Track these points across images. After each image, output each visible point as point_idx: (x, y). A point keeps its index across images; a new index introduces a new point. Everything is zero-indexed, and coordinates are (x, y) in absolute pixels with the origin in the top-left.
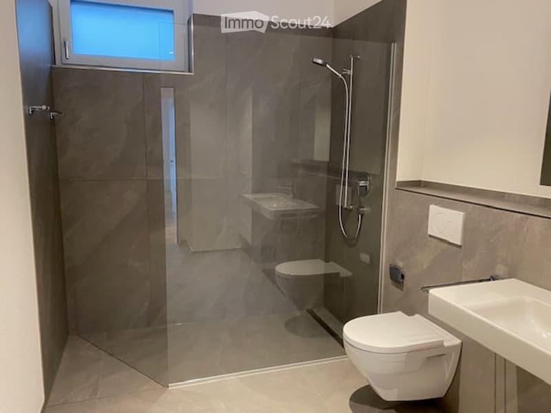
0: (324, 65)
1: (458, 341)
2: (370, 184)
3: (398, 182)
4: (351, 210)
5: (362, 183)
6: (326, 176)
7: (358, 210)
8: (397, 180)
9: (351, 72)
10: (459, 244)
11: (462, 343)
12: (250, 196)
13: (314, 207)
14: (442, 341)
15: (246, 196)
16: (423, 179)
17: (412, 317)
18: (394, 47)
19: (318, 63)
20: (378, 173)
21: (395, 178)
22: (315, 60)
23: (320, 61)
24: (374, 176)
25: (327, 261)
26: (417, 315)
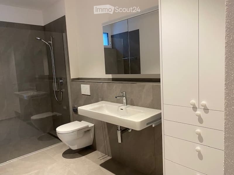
0: (40, 40)
1: (93, 125)
2: (63, 81)
3: (72, 79)
4: (58, 91)
5: (61, 81)
6: (48, 80)
7: (60, 90)
8: (71, 78)
9: (51, 42)
10: (89, 94)
11: (94, 125)
12: (18, 93)
13: (44, 93)
14: (88, 125)
15: (15, 93)
16: (80, 77)
17: (81, 122)
18: (64, 34)
19: (38, 39)
20: (65, 77)
21: (70, 78)
22: (37, 38)
23: (39, 39)
24: (64, 78)
25: (52, 112)
26: (82, 121)
